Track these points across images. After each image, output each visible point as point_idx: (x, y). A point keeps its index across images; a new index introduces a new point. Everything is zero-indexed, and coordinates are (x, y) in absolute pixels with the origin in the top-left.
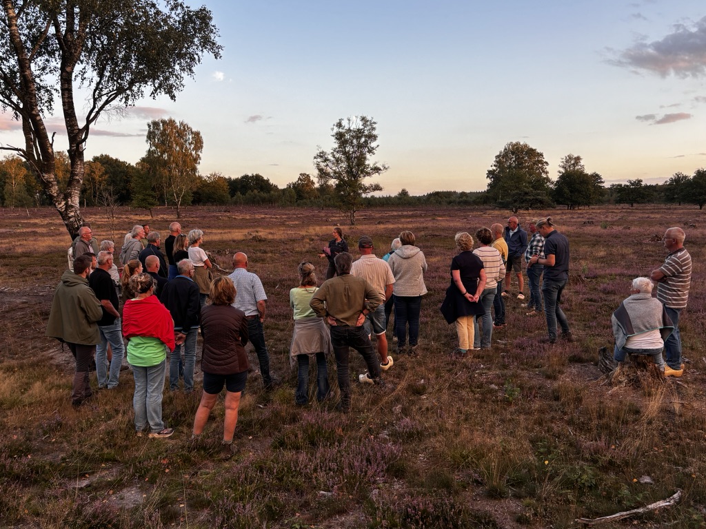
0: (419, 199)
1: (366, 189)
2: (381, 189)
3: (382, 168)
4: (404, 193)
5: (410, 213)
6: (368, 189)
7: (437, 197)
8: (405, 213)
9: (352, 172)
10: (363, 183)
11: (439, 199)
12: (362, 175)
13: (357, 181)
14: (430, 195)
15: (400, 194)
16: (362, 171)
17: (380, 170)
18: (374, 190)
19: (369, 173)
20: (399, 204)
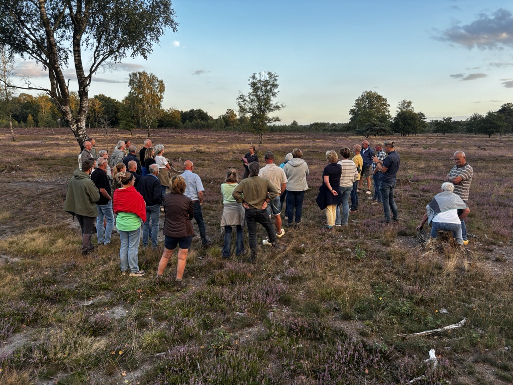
0: (304, 127)
1: (270, 120)
2: (280, 121)
3: (281, 106)
4: (295, 123)
5: (299, 137)
6: (271, 120)
7: (316, 126)
8: (295, 136)
9: (261, 109)
10: (268, 116)
11: (318, 127)
12: (267, 111)
13: (264, 114)
14: (312, 125)
15: (292, 124)
16: (268, 108)
17: (280, 107)
18: (275, 121)
20: (291, 130)
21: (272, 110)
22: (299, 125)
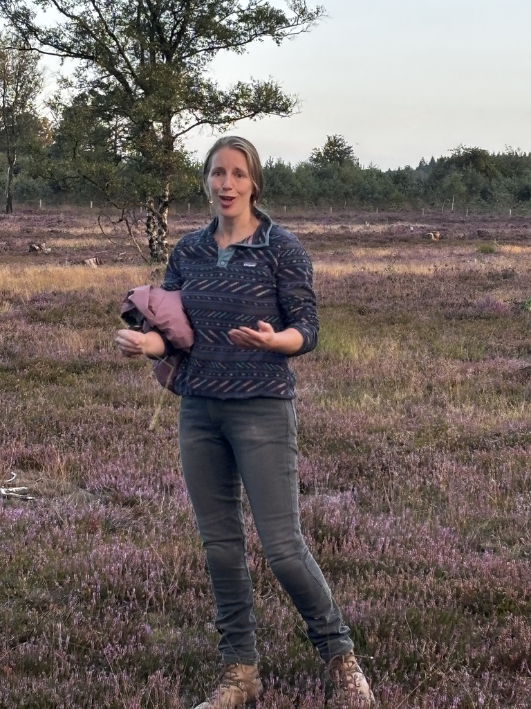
1: (220, 107)
2: (284, 108)
3: (290, 14)
4: (336, 154)
5: (379, 228)
6: (229, 103)
7: (471, 170)
8: (356, 228)
9: (159, 28)
10: (205, 77)
11: (481, 178)
12: (202, 42)
13: (179, 65)
16: (204, 26)
17: (281, 20)
18: (255, 109)
19: (234, 34)
21: (228, 38)
22: (364, 165)
